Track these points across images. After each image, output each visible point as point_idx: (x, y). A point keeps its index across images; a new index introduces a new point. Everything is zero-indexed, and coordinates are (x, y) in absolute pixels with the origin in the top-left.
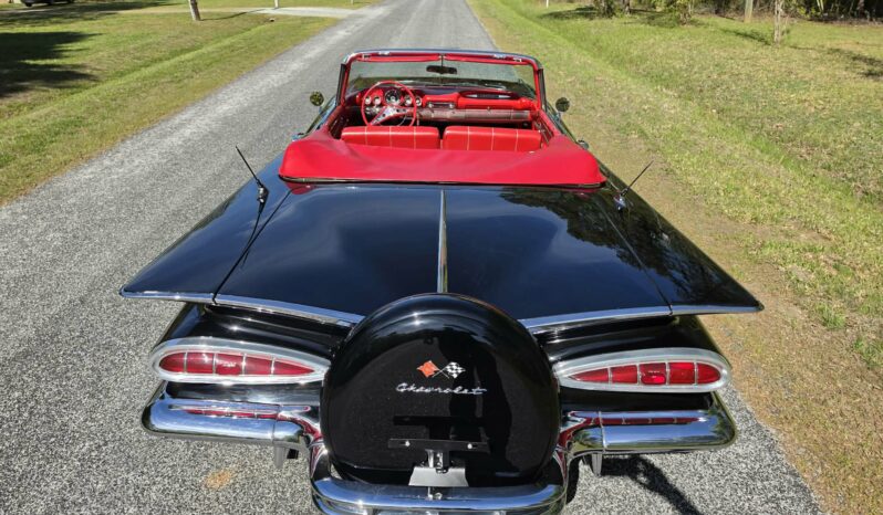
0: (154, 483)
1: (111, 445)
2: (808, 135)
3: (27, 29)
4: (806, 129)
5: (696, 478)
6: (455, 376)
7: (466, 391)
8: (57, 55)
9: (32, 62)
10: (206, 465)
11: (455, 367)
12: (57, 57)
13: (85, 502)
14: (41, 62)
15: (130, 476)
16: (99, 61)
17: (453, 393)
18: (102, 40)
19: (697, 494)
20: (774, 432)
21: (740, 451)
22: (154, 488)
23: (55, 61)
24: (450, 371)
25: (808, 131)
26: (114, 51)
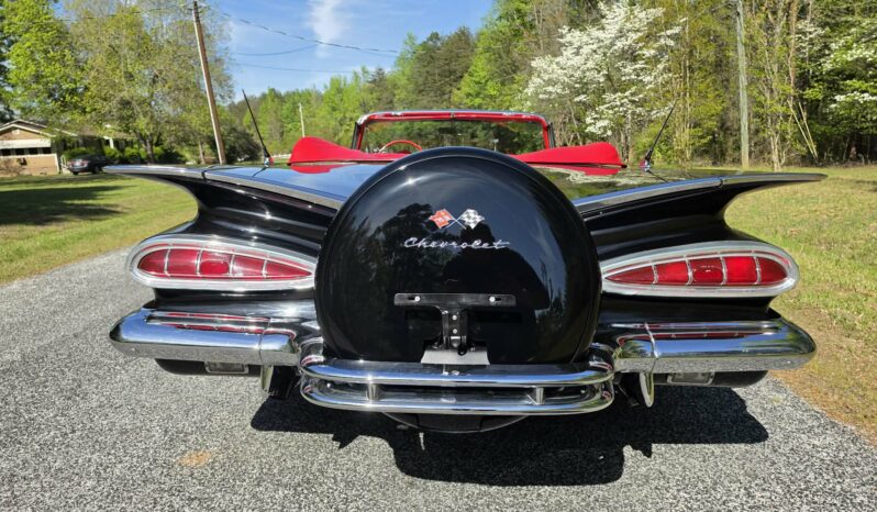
0: (121, 462)
1: (78, 433)
2: (825, 235)
3: (71, 186)
4: (820, 230)
5: (768, 464)
6: (473, 226)
7: (485, 245)
8: (93, 198)
9: (69, 202)
10: (183, 447)
11: (472, 215)
12: (93, 199)
13: (37, 477)
14: (76, 202)
15: (95, 456)
16: (131, 202)
17: (471, 248)
18: (136, 189)
19: (773, 477)
20: (853, 428)
21: (816, 442)
22: (120, 466)
23: (90, 202)
24: (466, 220)
25: (824, 232)
26: (145, 195)
